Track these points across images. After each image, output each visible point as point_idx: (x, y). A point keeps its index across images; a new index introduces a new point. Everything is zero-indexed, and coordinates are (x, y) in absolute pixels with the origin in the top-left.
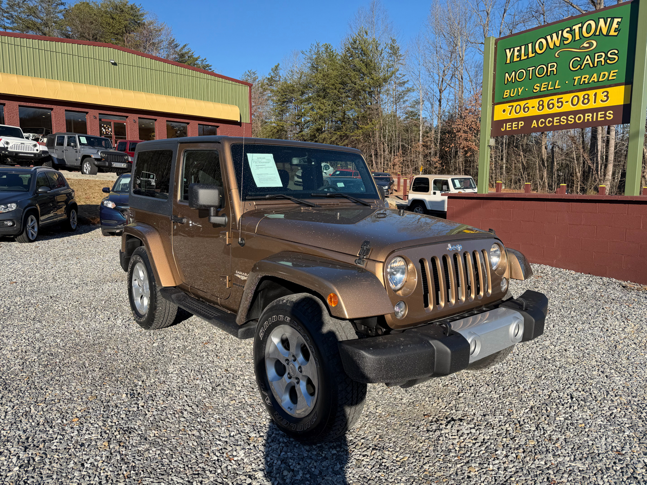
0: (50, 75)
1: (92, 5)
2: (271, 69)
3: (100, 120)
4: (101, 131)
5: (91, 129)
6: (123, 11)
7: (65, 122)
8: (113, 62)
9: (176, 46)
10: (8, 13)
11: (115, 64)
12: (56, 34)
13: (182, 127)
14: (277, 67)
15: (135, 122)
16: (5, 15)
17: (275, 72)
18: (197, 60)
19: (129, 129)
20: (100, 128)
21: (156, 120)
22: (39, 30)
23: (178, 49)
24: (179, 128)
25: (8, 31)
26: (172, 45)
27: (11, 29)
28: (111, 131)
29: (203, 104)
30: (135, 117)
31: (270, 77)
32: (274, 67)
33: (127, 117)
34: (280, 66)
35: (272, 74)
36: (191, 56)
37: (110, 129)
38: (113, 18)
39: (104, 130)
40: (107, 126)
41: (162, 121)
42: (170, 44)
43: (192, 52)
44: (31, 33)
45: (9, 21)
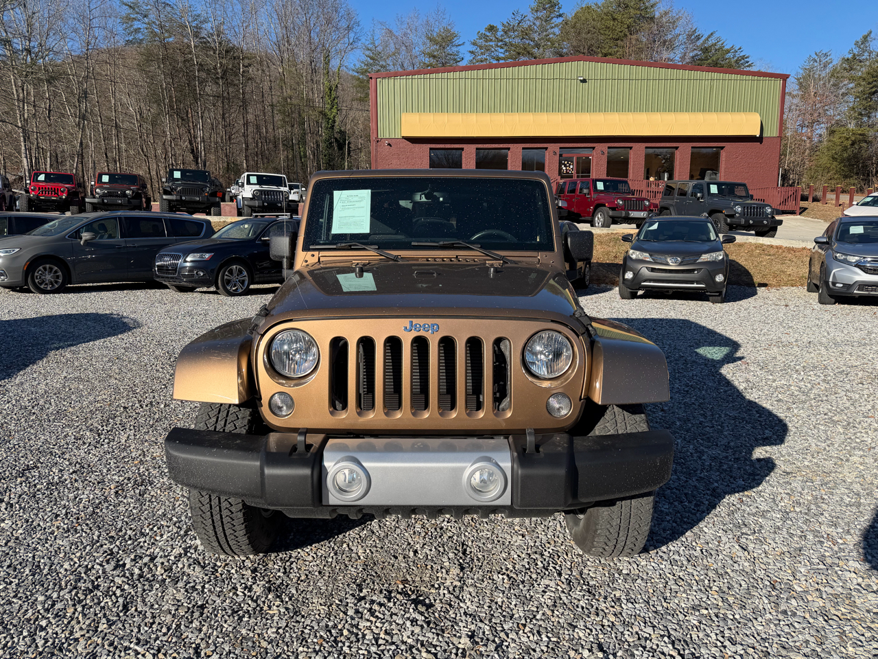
0: (511, 107)
1: (594, 7)
2: (854, 42)
3: (561, 155)
4: (560, 169)
5: (549, 169)
6: (627, 6)
7: (521, 162)
8: (582, 79)
9: (698, 38)
10: (502, 41)
11: (584, 81)
12: (548, 54)
13: (669, 153)
14: (865, 38)
15: (603, 153)
16: (500, 44)
17: (862, 46)
18: (728, 51)
19: (594, 164)
20: (560, 166)
21: (631, 148)
22: (529, 54)
23: (699, 43)
24: (665, 156)
25: (501, 62)
26: (693, 37)
27: (504, 59)
28: (572, 169)
29: (700, 117)
30: (603, 147)
31: (850, 56)
32: (859, 38)
33: (594, 148)
34: (872, 35)
35: (856, 51)
36: (721, 48)
37: (571, 167)
38: (614, 19)
39: (564, 168)
40: (568, 163)
41: (639, 148)
42: (689, 36)
43: (722, 42)
44: (523, 59)
45: (502, 51)
